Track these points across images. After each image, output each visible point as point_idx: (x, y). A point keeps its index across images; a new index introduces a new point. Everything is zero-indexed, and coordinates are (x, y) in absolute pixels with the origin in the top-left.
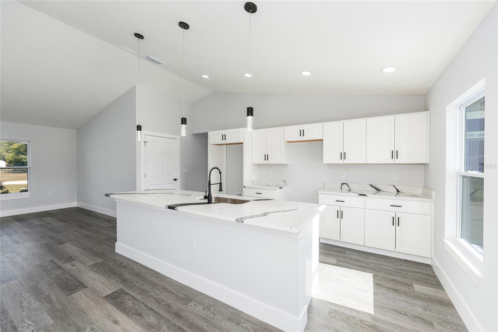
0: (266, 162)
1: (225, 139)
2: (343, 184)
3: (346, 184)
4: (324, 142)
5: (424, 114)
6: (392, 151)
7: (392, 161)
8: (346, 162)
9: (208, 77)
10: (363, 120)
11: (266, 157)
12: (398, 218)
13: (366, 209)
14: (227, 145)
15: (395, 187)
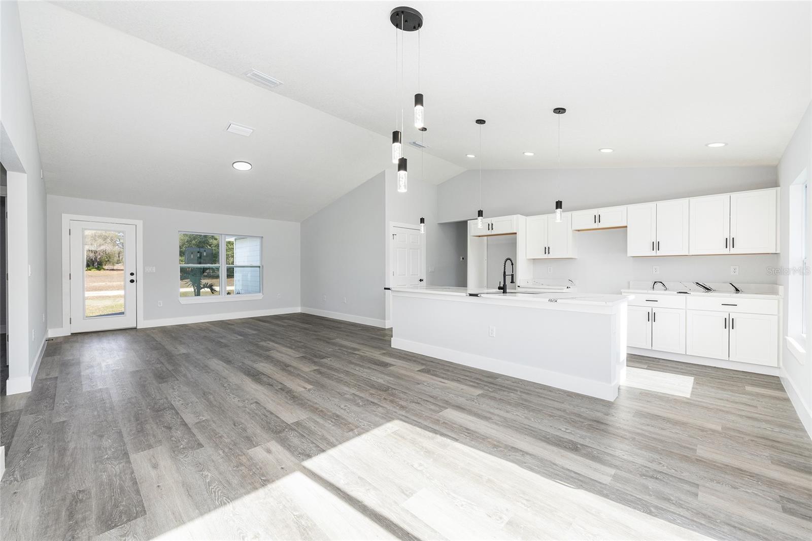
0: (546, 256)
1: (492, 229)
2: (655, 282)
3: (661, 282)
4: (628, 230)
5: (772, 191)
6: (727, 239)
7: (726, 251)
8: (659, 253)
9: (474, 156)
10: (684, 201)
11: (547, 250)
12: (733, 319)
13: (688, 309)
14: (488, 237)
15: (733, 285)
